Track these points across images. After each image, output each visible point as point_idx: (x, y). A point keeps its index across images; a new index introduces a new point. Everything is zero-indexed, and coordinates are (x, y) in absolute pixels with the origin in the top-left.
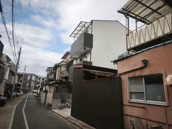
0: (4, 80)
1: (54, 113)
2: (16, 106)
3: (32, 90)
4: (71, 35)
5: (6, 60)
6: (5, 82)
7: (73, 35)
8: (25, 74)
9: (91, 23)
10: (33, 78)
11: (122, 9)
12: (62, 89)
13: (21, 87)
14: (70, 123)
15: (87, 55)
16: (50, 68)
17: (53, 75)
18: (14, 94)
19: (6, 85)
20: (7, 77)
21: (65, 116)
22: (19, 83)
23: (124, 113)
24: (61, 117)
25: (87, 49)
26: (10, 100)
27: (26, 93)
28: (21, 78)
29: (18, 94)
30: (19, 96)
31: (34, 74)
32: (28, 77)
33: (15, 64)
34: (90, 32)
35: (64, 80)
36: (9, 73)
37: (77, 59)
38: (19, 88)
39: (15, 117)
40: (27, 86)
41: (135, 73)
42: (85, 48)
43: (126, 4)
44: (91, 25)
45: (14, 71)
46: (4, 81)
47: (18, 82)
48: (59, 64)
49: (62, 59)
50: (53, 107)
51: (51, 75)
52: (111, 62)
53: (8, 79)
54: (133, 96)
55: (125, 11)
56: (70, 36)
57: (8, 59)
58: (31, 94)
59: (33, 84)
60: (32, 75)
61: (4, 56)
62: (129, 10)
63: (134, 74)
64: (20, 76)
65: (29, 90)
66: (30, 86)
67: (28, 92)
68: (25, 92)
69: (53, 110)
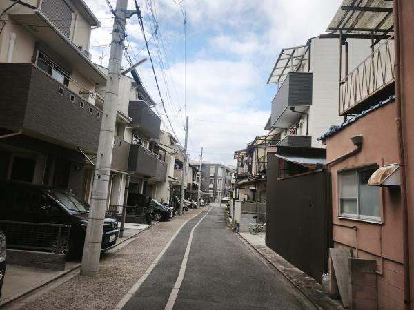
0: (167, 177)
1: (241, 239)
2: (186, 222)
3: (219, 197)
4: (269, 80)
5: (169, 142)
6: (170, 182)
7: (274, 79)
8: (203, 165)
9: (307, 47)
10: (221, 173)
11: (330, 29)
12: (260, 195)
13: (199, 191)
14: (257, 255)
15: (301, 121)
16: (239, 152)
17: (246, 167)
18: (187, 202)
19: (171, 188)
20: (171, 172)
21: (255, 244)
22: (195, 182)
23: (334, 240)
24: (248, 245)
25: (298, 108)
26: (179, 213)
27: (209, 202)
28: (198, 173)
29: (195, 203)
30: (195, 207)
31: (220, 165)
32: (209, 172)
33: (184, 147)
34: (306, 70)
35: (263, 177)
36: (175, 166)
37: (286, 129)
38: (195, 192)
39: (178, 236)
40: (211, 189)
41: (348, 162)
42: (292, 109)
43: (336, 19)
44: (308, 52)
45: (182, 160)
46: (168, 179)
47: (193, 180)
48: (253, 143)
49: (265, 129)
50: (241, 228)
51: (242, 166)
52: (318, 140)
53: (174, 176)
54: (346, 207)
55: (338, 33)
56: (268, 83)
57: (173, 140)
58: (218, 205)
59: (220, 185)
60: (217, 166)
61: (166, 135)
62: (348, 26)
63: (346, 165)
64: (194, 169)
65: (215, 196)
66: (214, 189)
67: (213, 201)
68: (209, 200)
69: (242, 234)
